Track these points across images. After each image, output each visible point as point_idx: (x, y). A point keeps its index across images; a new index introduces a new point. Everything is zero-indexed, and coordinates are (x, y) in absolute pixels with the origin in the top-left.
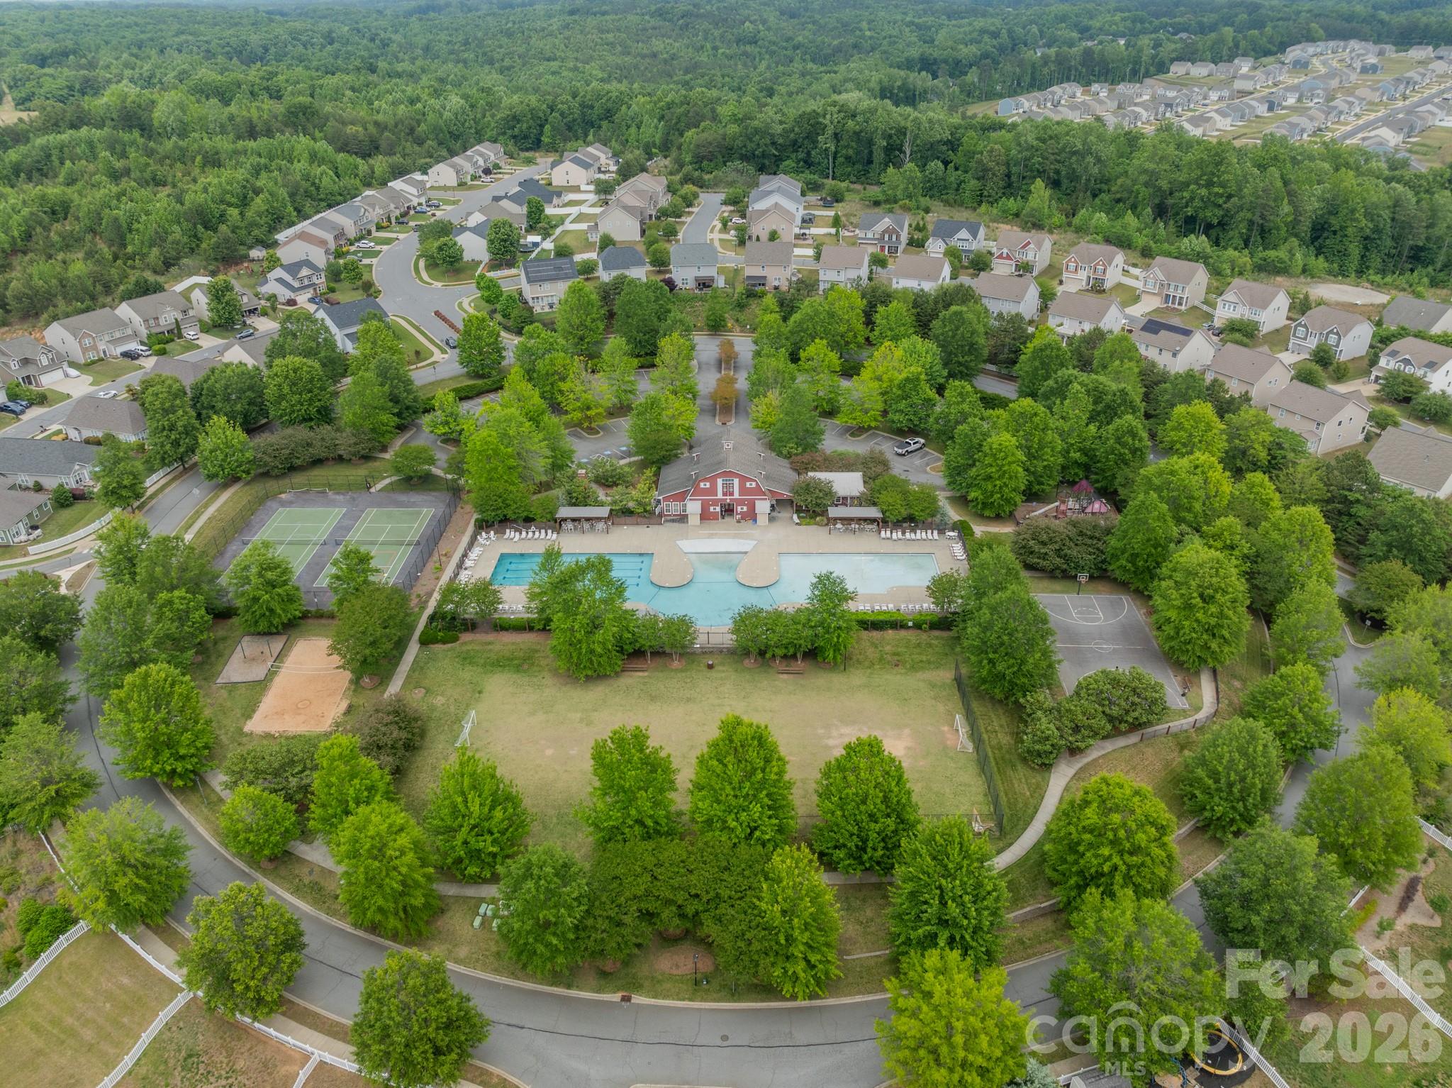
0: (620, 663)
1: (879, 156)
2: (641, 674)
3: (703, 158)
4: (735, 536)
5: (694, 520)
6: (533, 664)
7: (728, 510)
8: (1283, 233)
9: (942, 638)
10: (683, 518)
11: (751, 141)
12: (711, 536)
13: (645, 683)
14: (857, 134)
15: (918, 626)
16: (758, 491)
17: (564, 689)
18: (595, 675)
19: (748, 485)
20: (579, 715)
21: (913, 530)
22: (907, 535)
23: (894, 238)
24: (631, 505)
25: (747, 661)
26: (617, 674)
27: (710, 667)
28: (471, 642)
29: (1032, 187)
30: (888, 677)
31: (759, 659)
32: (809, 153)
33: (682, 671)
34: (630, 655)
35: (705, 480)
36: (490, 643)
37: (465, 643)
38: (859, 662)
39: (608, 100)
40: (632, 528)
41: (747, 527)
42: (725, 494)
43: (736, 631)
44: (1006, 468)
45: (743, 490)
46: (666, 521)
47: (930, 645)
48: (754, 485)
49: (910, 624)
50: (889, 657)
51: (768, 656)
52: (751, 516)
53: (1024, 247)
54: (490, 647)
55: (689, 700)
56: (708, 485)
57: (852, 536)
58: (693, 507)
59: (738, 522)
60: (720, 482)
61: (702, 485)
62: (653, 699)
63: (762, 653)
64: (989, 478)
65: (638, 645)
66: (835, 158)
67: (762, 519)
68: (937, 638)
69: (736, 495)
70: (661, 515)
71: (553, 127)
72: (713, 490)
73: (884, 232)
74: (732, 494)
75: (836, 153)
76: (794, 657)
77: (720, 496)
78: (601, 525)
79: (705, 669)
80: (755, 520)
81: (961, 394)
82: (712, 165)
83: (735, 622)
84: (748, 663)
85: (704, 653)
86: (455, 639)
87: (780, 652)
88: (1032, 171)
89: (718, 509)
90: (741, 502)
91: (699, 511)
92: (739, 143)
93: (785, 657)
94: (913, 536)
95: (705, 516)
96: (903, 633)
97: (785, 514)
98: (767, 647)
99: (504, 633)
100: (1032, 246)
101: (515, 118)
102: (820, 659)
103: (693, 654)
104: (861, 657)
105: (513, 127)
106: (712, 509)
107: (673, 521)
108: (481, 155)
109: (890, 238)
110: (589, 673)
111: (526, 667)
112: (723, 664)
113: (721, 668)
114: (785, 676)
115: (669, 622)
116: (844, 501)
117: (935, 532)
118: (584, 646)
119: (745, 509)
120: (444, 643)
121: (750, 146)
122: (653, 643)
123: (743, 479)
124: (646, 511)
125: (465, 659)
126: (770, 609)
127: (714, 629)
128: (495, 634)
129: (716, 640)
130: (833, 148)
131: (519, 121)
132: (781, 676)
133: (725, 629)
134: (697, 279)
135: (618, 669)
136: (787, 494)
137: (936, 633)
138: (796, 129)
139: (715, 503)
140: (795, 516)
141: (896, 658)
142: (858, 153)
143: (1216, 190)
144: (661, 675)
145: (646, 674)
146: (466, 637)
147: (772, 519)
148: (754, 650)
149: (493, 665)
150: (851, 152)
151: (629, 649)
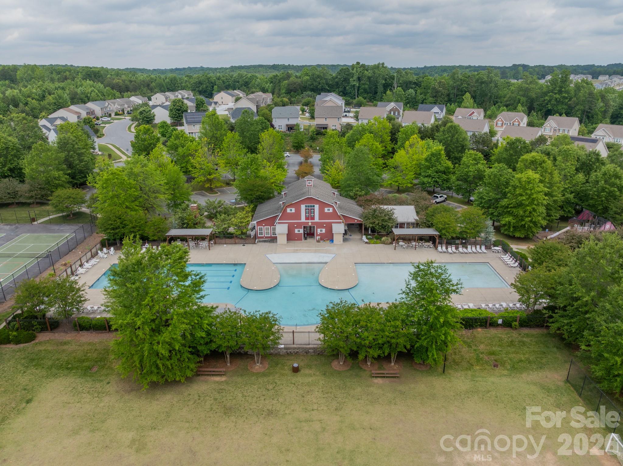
0: (192, 366)
1: (380, 89)
2: (217, 379)
3: (291, 91)
4: (316, 251)
5: (282, 239)
6: (103, 367)
7: (309, 233)
8: (600, 117)
9: (533, 336)
10: (273, 239)
11: (315, 81)
12: (296, 251)
13: (220, 391)
14: (369, 78)
15: (507, 324)
16: (334, 215)
17: (127, 397)
18: (162, 381)
19: (326, 210)
20: (131, 435)
21: (465, 245)
22: (461, 249)
23: (396, 114)
24: (231, 230)
25: (335, 363)
26: (189, 380)
27: (296, 370)
28: (46, 342)
29: (464, 97)
30: (492, 379)
31: (350, 360)
32: (345, 88)
33: (264, 375)
34: (206, 357)
35: (291, 206)
36: (65, 343)
37: (40, 343)
38: (457, 363)
39: (246, 78)
40: (230, 246)
41: (326, 245)
42: (307, 218)
43: (323, 329)
44: (535, 196)
45: (323, 215)
46: (260, 241)
47: (524, 343)
48: (331, 210)
49: (500, 321)
50: (486, 358)
51: (361, 357)
52: (329, 237)
53: (471, 115)
54: (65, 347)
55: (270, 413)
56: (293, 210)
57: (413, 251)
58: (281, 229)
59: (318, 241)
60: (303, 207)
61: (288, 210)
62: (228, 411)
63: (354, 354)
64: (520, 205)
65: (214, 346)
66: (358, 91)
67: (338, 238)
68: (527, 335)
69: (317, 219)
70: (255, 237)
71: (218, 87)
72: (297, 215)
73: (391, 110)
74: (313, 218)
75: (359, 87)
76: (388, 358)
77: (303, 219)
78: (205, 244)
79: (290, 372)
80: (332, 240)
81: (475, 159)
82: (296, 94)
83: (324, 318)
84: (338, 365)
85: (289, 354)
86: (31, 338)
87: (375, 353)
88: (462, 91)
89: (302, 231)
90: (320, 225)
91: (286, 232)
92: (309, 83)
93: (379, 358)
94: (465, 250)
95: (291, 237)
96: (493, 331)
97: (356, 236)
98: (360, 346)
99: (84, 333)
100: (475, 114)
101: (200, 83)
102: (417, 360)
103: (278, 355)
104: (457, 357)
105: (199, 87)
106: (296, 231)
107: (265, 241)
108: (180, 94)
109: (394, 114)
110: (155, 379)
111: (95, 369)
112: (309, 367)
113: (307, 371)
114: (379, 381)
115: (251, 320)
116: (402, 225)
117: (483, 247)
118: (146, 347)
119: (324, 231)
120: (18, 342)
121: (315, 84)
122: (232, 343)
123: (323, 205)
124: (243, 233)
125: (32, 360)
126: (362, 305)
127: (299, 329)
128: (74, 334)
129: (301, 340)
130: (358, 85)
131: (202, 84)
132: (376, 381)
133: (313, 328)
134: (287, 125)
135: (189, 373)
136: (357, 219)
137: (526, 331)
138: (339, 77)
139: (299, 225)
140: (364, 238)
141: (493, 357)
142: (370, 88)
143: (564, 95)
144: (239, 380)
145: (223, 379)
146: (43, 337)
147: (345, 240)
148: (345, 351)
149: (60, 367)
150: (367, 86)
151: (205, 350)
